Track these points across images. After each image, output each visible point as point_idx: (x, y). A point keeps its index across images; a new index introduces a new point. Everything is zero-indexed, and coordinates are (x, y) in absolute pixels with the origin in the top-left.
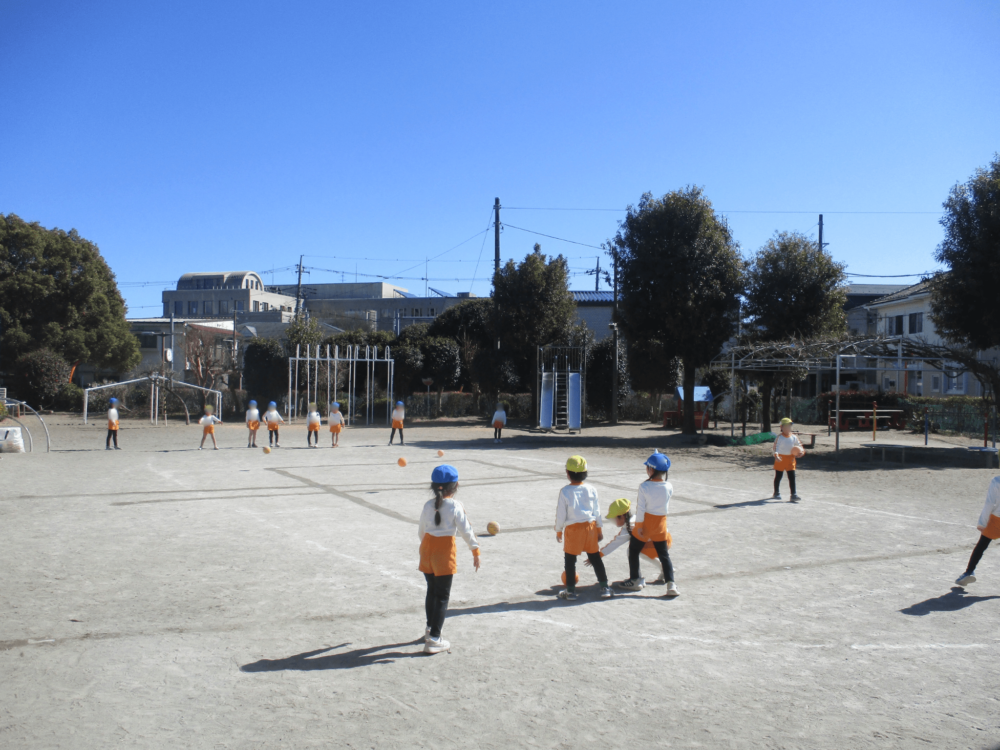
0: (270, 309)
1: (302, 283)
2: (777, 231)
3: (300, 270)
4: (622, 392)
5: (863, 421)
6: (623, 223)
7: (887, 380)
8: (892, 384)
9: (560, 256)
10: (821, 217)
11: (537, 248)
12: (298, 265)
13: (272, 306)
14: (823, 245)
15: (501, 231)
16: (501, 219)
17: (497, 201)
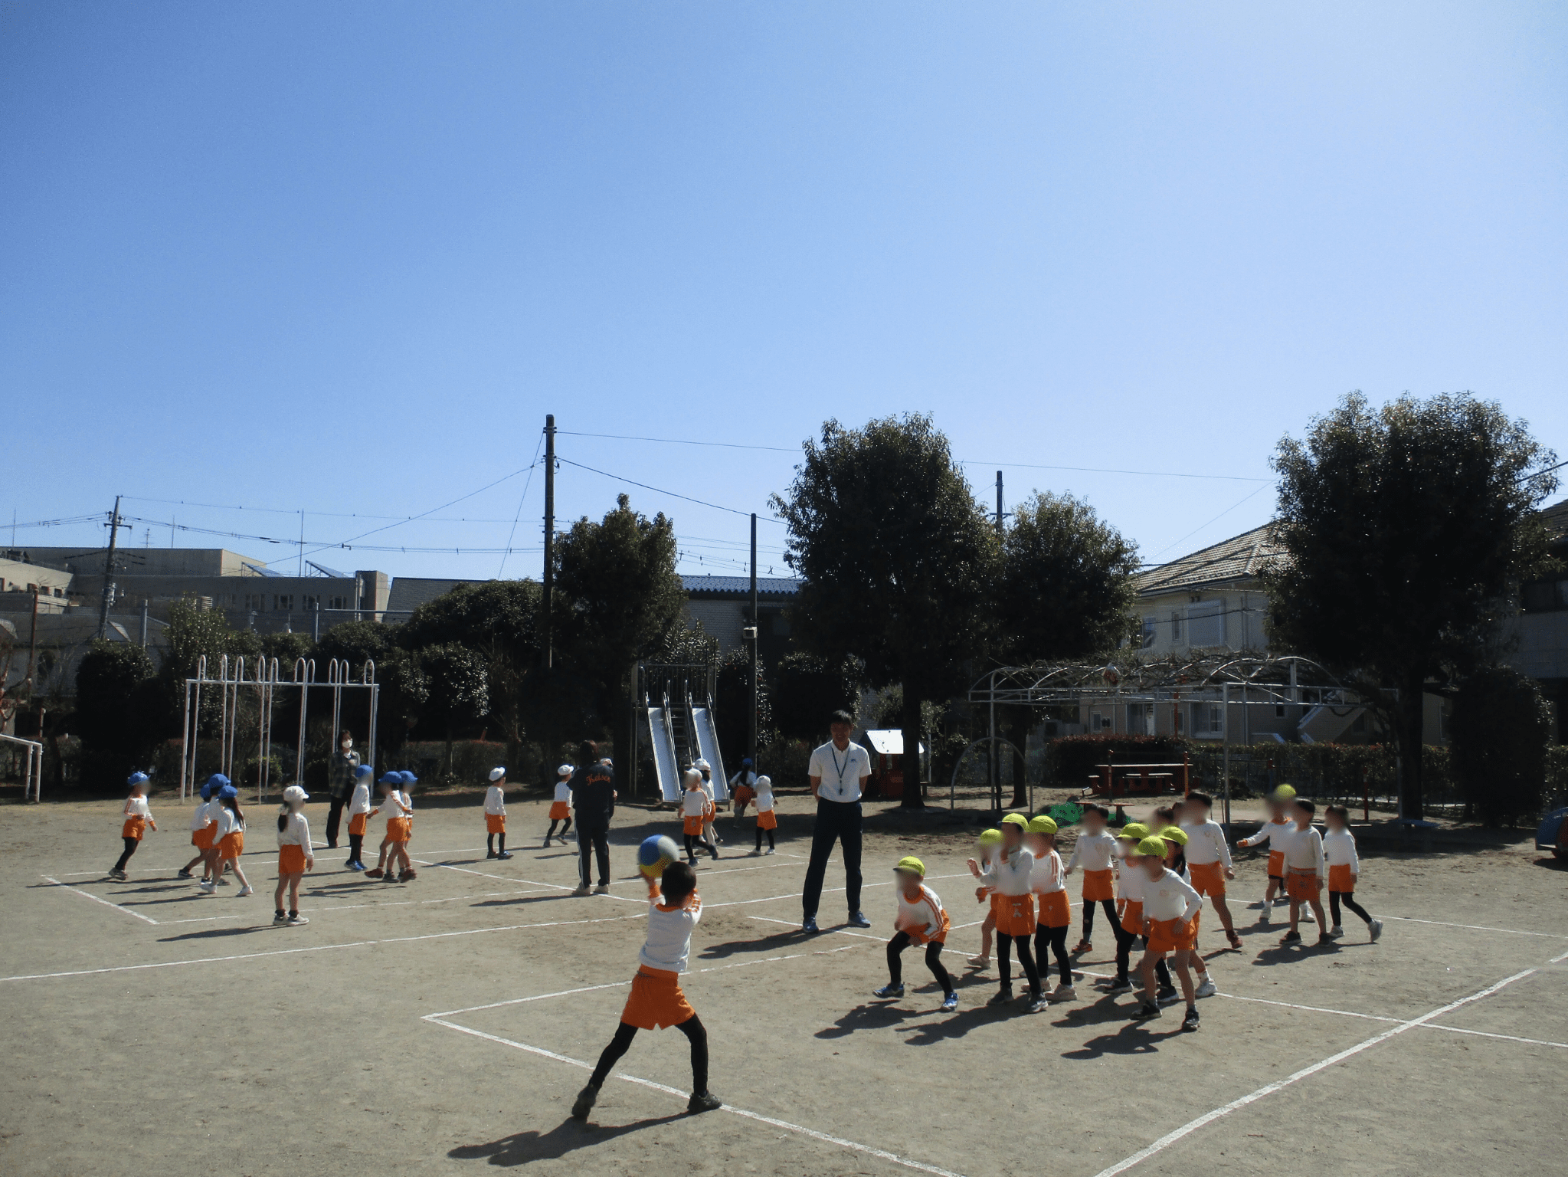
0: (7, 588)
1: (117, 545)
2: (1035, 491)
3: (113, 521)
4: (762, 739)
5: (1136, 780)
6: (804, 469)
7: (1097, 717)
8: (1107, 723)
9: (660, 515)
10: (999, 474)
11: (623, 500)
12: (110, 513)
13: (11, 584)
14: (1003, 516)
15: (555, 470)
16: (556, 452)
17: (550, 419)
